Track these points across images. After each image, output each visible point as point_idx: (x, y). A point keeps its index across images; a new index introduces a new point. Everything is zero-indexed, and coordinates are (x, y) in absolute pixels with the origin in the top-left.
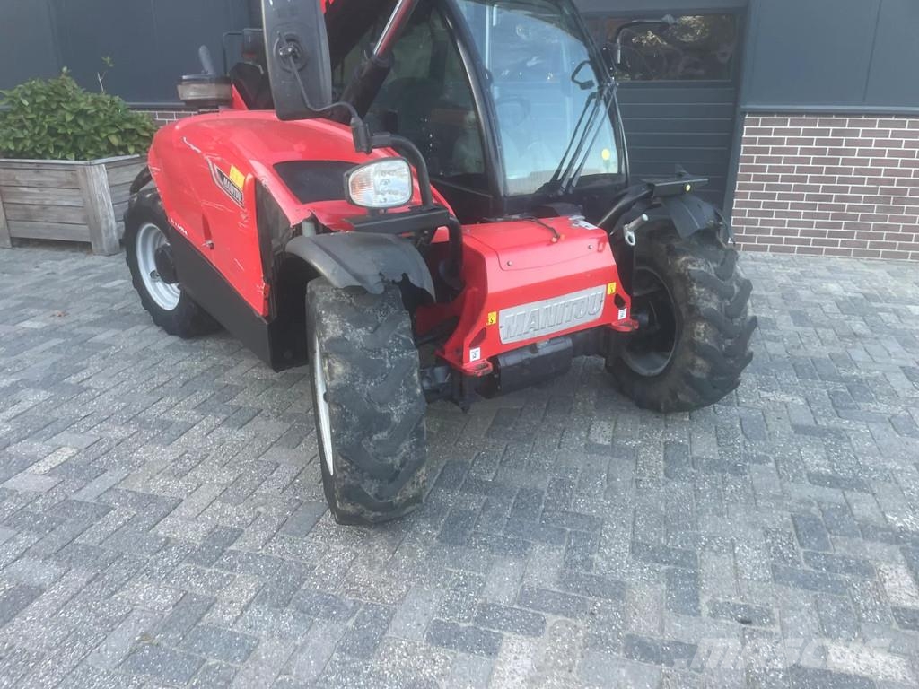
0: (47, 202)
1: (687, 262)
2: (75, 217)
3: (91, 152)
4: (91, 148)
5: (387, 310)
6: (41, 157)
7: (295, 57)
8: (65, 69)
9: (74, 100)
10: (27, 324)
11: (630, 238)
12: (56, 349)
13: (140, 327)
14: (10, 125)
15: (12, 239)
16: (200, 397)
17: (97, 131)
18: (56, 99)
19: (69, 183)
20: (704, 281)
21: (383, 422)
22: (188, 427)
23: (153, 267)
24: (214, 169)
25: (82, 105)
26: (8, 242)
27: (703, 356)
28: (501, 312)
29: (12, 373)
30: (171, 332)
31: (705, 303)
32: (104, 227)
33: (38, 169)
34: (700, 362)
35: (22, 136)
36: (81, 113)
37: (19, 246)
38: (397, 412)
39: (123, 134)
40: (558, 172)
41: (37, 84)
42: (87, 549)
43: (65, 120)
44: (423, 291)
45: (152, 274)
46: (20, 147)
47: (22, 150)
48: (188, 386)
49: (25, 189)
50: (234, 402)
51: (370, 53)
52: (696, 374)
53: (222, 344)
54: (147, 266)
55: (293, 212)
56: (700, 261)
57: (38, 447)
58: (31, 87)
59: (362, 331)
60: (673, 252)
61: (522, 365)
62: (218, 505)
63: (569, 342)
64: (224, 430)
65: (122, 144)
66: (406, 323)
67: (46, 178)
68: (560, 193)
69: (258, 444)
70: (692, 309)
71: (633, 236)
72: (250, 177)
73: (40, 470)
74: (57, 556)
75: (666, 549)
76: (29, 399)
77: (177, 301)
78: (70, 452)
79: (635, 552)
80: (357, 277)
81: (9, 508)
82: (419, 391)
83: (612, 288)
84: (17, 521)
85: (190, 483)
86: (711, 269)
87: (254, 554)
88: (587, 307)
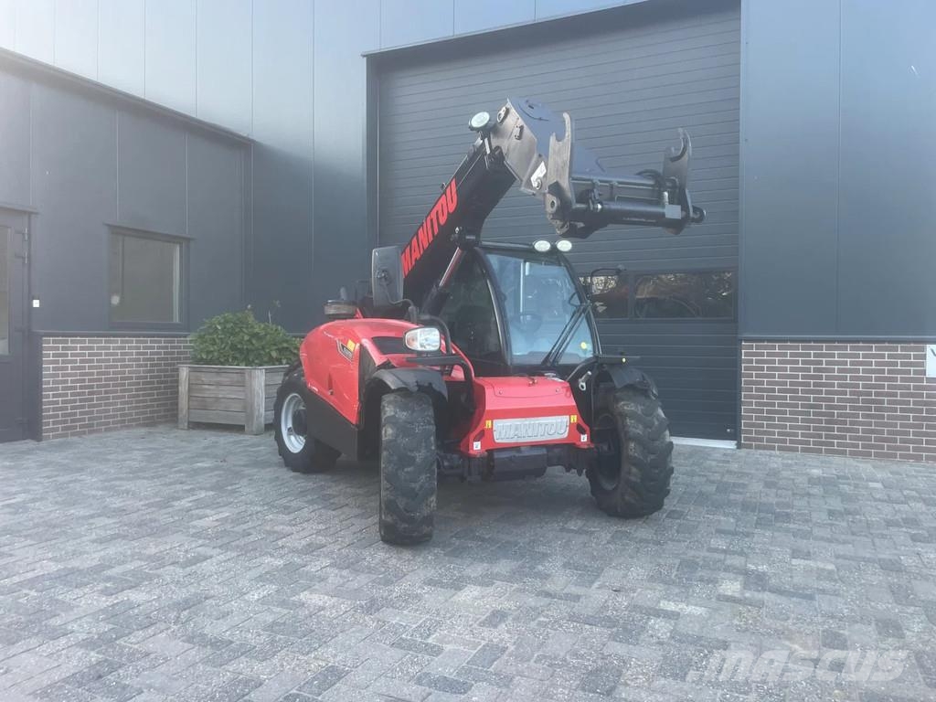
0: (220, 396)
1: (624, 405)
2: (237, 407)
3: (256, 361)
4: (257, 358)
5: (420, 405)
6: (222, 364)
7: (386, 279)
8: (249, 306)
9: (252, 327)
10: (199, 464)
11: (582, 387)
12: (220, 476)
13: (275, 468)
14: (206, 342)
15: (189, 423)
16: (309, 497)
17: (263, 348)
18: (240, 325)
19: (238, 382)
20: (633, 415)
21: (412, 461)
22: (300, 509)
23: (290, 425)
24: (339, 344)
25: (257, 330)
26: (186, 424)
27: (634, 465)
28: (494, 421)
29: (191, 484)
30: (295, 470)
31: (634, 429)
32: (256, 413)
33: (219, 372)
34: (634, 470)
35: (212, 349)
36: (255, 335)
37: (193, 429)
38: (419, 456)
39: (280, 350)
40: (550, 353)
41: (229, 315)
42: (238, 547)
43: (243, 340)
44: (440, 393)
45: (289, 429)
46: (210, 357)
47: (211, 359)
48: (303, 493)
49: (207, 387)
51: (437, 286)
52: (633, 478)
54: (286, 424)
55: (377, 358)
56: (632, 404)
57: (208, 511)
58: (224, 318)
59: (405, 414)
60: (617, 400)
61: (510, 459)
62: (314, 536)
63: (544, 451)
64: (323, 511)
65: (279, 357)
66: (431, 412)
67: (224, 379)
68: (549, 365)
70: (626, 433)
71: (584, 384)
72: (358, 345)
73: (210, 519)
74: (220, 547)
75: (586, 566)
76: (203, 494)
77: (302, 447)
78: (227, 514)
79: (565, 566)
80: (404, 383)
81: (192, 531)
82: (433, 448)
83: (574, 418)
84: (197, 535)
85: (299, 528)
86: (639, 410)
87: (332, 552)
88: (556, 428)
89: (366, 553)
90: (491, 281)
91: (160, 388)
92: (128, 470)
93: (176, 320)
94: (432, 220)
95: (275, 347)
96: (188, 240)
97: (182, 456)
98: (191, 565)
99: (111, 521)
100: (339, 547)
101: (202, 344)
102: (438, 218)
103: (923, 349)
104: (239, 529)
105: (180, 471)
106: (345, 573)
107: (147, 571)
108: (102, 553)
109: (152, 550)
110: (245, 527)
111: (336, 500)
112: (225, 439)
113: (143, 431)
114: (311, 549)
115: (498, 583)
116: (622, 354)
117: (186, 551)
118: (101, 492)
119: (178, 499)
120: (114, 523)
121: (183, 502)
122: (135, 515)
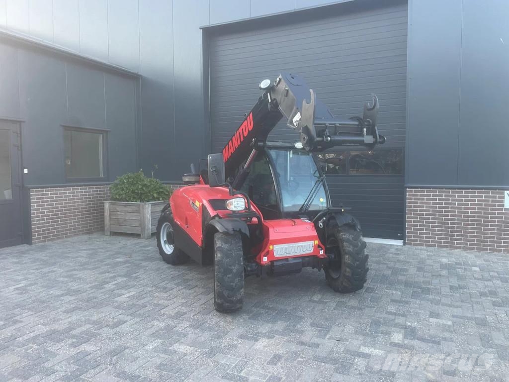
0: (127, 218)
1: (343, 235)
2: (137, 224)
3: (146, 199)
4: (146, 198)
5: (235, 240)
6: (128, 201)
7: (215, 171)
8: (141, 169)
9: (143, 181)
10: (117, 259)
11: (321, 225)
12: (128, 267)
13: (158, 262)
14: (118, 189)
15: (111, 232)
16: (176, 281)
17: (149, 193)
18: (137, 180)
19: (136, 211)
20: (348, 241)
21: (231, 271)
22: (172, 289)
23: (165, 239)
24: (191, 202)
25: (145, 182)
26: (109, 233)
27: (348, 267)
28: (274, 246)
29: (113, 273)
30: (168, 263)
31: (348, 248)
32: (147, 228)
33: (126, 206)
34: (348, 270)
35: (122, 193)
36: (145, 185)
37: (113, 235)
38: (235, 268)
39: (158, 193)
40: (304, 205)
41: (130, 174)
42: (140, 314)
43: (138, 188)
44: (245, 234)
45: (165, 241)
46: (121, 197)
47: (121, 199)
48: (173, 278)
49: (119, 213)
50: (188, 283)
51: (243, 168)
52: (348, 274)
53: (186, 267)
54: (163, 238)
55: (212, 213)
56: (347, 234)
57: (123, 291)
58: (128, 176)
59: (227, 245)
60: (339, 232)
61: (283, 265)
62: (180, 307)
63: (300, 260)
64: (184, 290)
65: (158, 197)
66: (241, 244)
67: (128, 209)
68: (303, 212)
69: (195, 294)
70: (344, 250)
71: (322, 224)
72: (201, 203)
73: (125, 297)
74: (131, 315)
75: (322, 325)
76: (120, 280)
77: (172, 251)
78: (134, 293)
79: (311, 325)
80: (227, 229)
81: (116, 304)
82: (242, 264)
83: (316, 242)
84: (118, 307)
85: (171, 302)
86: (351, 237)
87: (190, 318)
88: (307, 248)
89: (207, 318)
90: (272, 166)
91: (94, 213)
92: (80, 264)
93: (102, 175)
94: (240, 133)
95: (156, 192)
96: (107, 132)
97: (108, 253)
98: (117, 327)
99: (73, 298)
100: (194, 314)
101: (116, 190)
102: (243, 133)
103: (503, 193)
104: (140, 303)
105: (108, 264)
106: (197, 331)
107: (93, 331)
108: (69, 320)
109: (95, 318)
110: (143, 301)
111: (190, 283)
112: (130, 242)
113: (86, 237)
114: (179, 316)
115: (277, 336)
116: (341, 207)
117: (113, 318)
118: (66, 279)
119: (108, 283)
120: (74, 300)
121: (110, 284)
122: (85, 294)
